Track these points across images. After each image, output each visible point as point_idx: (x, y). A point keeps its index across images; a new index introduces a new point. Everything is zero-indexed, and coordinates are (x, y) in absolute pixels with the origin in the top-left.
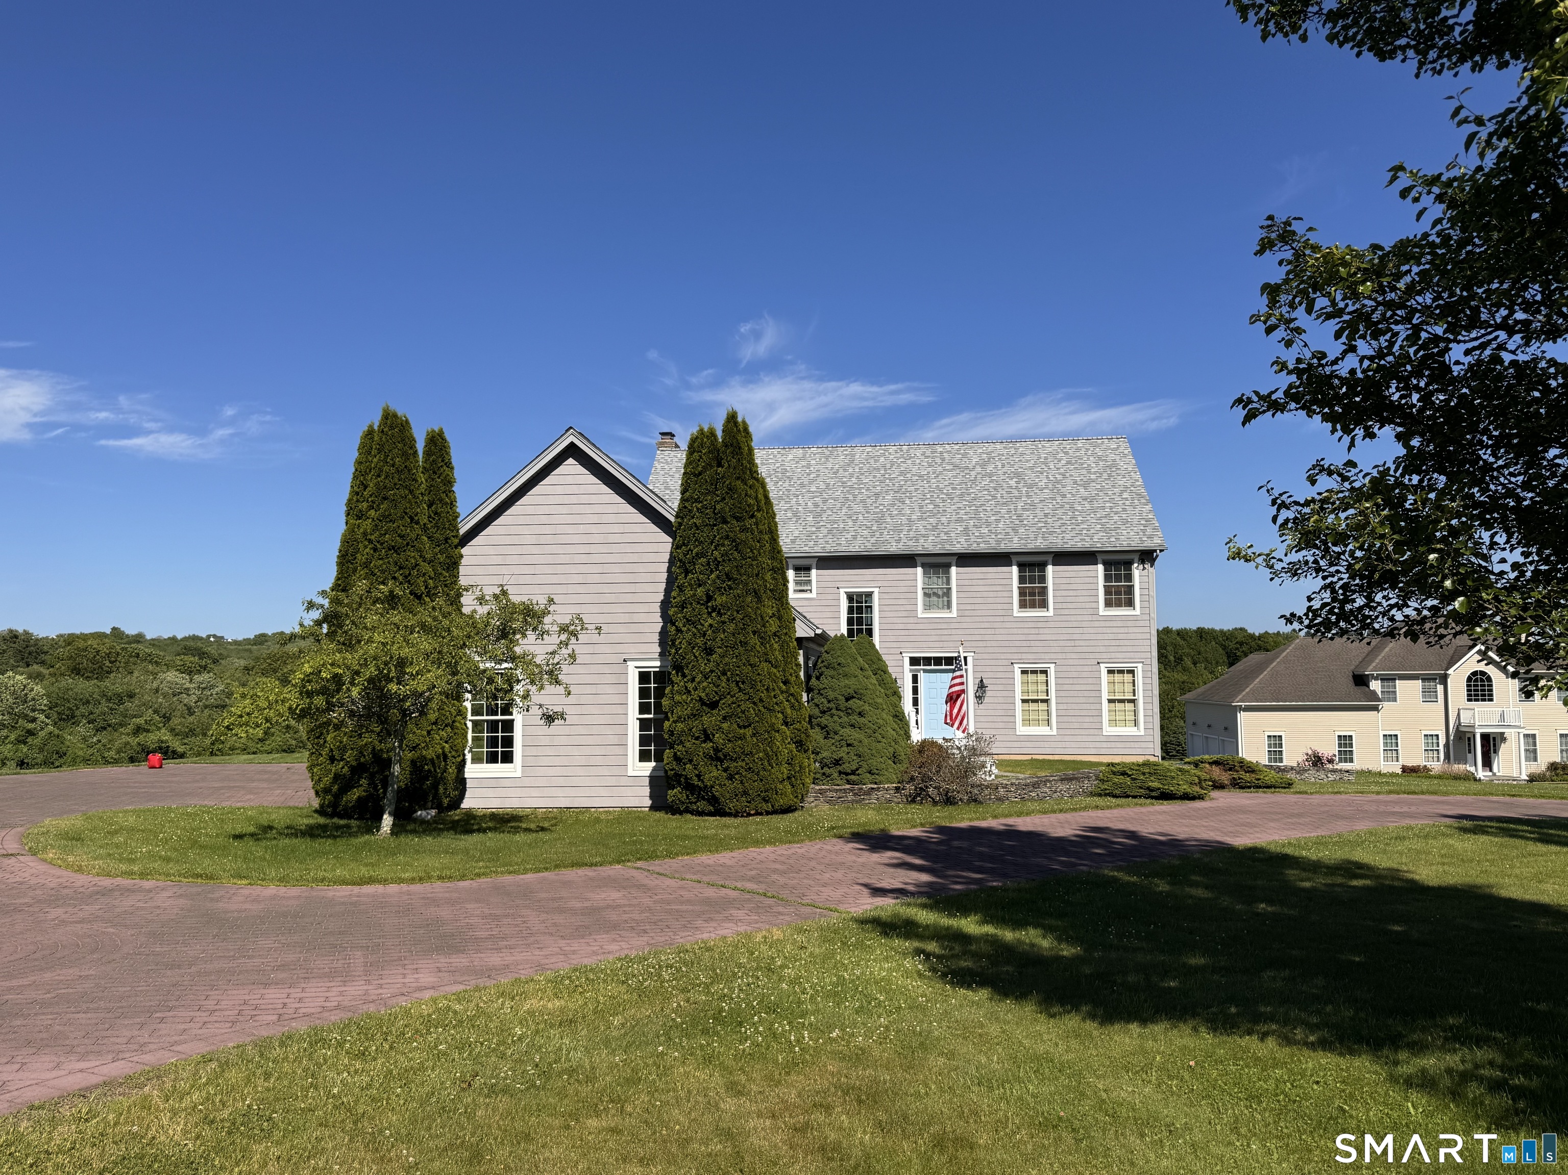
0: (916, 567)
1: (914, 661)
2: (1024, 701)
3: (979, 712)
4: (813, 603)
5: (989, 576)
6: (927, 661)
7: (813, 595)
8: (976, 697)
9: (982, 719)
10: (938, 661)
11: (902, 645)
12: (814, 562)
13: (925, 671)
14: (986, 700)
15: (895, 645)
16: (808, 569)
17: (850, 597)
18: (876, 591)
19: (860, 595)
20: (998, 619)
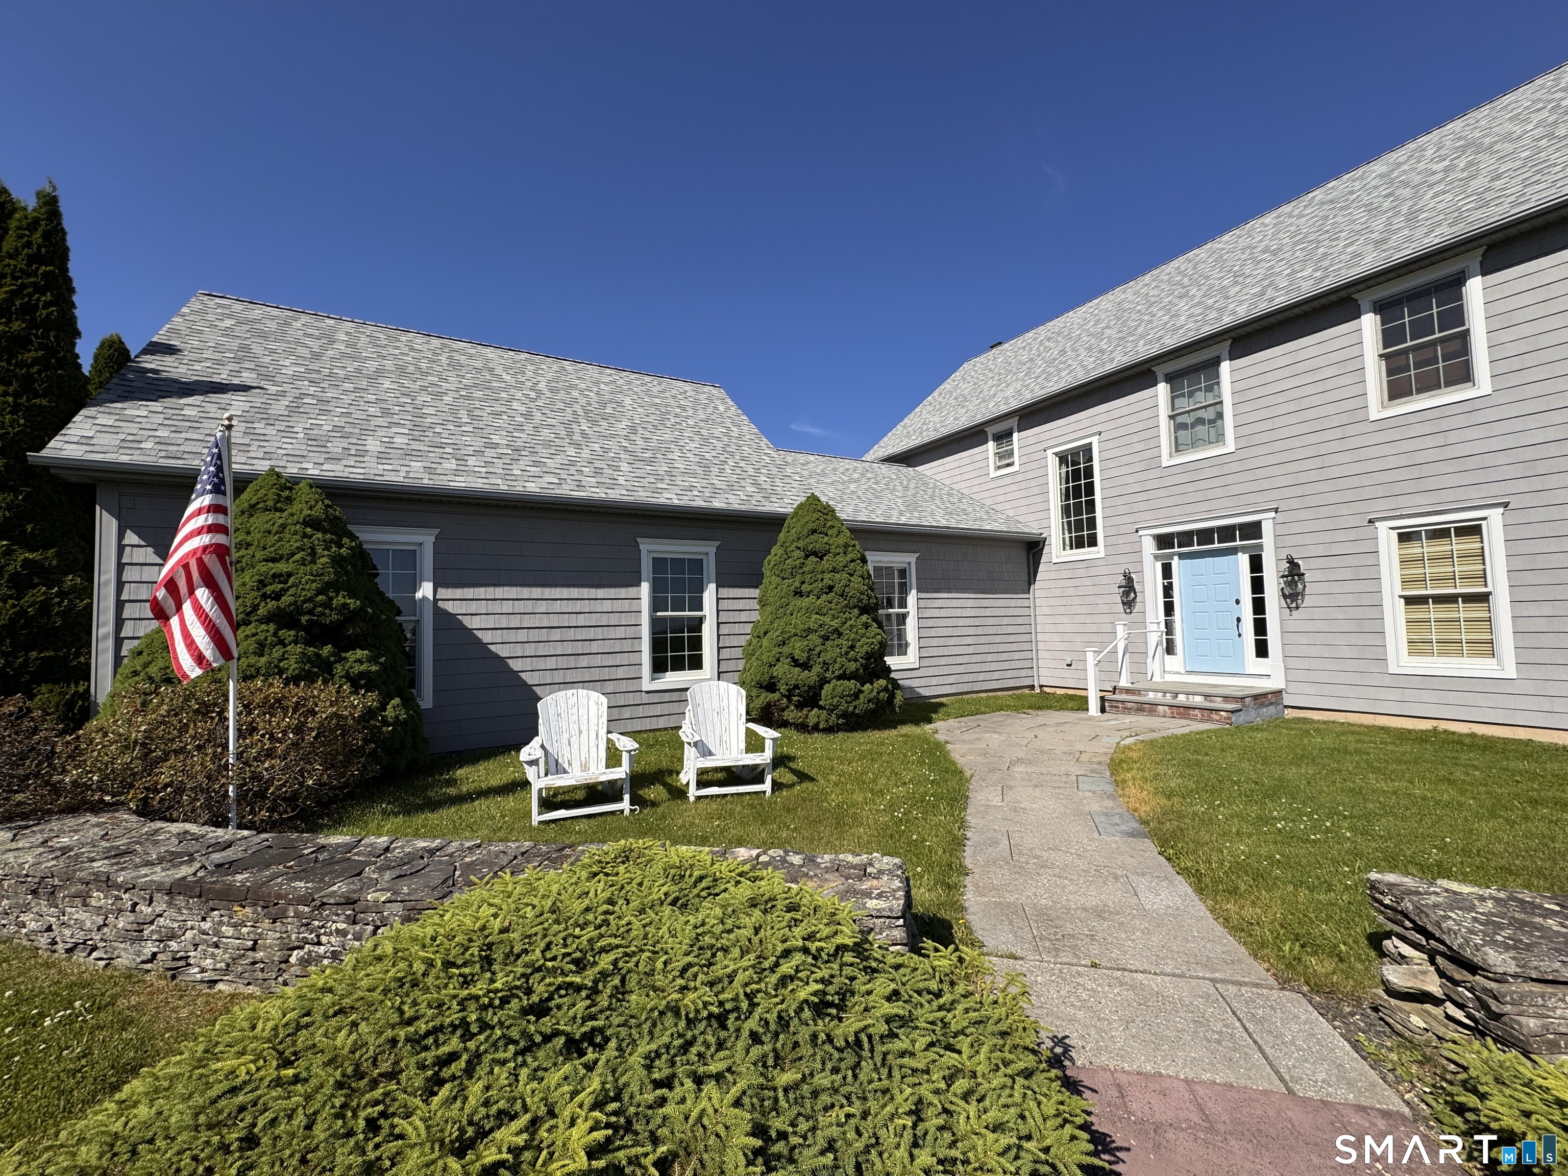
0: (1155, 384)
1: (1164, 541)
2: (1410, 601)
3: (1292, 626)
4: (1020, 477)
5: (1303, 355)
6: (1185, 538)
7: (1015, 468)
8: (1285, 596)
9: (1299, 639)
10: (1205, 536)
11: (1137, 517)
12: (1014, 422)
13: (1182, 556)
14: (1308, 601)
15: (1126, 519)
16: (1009, 434)
17: (1063, 458)
18: (1095, 440)
19: (1075, 452)
20: (1330, 435)
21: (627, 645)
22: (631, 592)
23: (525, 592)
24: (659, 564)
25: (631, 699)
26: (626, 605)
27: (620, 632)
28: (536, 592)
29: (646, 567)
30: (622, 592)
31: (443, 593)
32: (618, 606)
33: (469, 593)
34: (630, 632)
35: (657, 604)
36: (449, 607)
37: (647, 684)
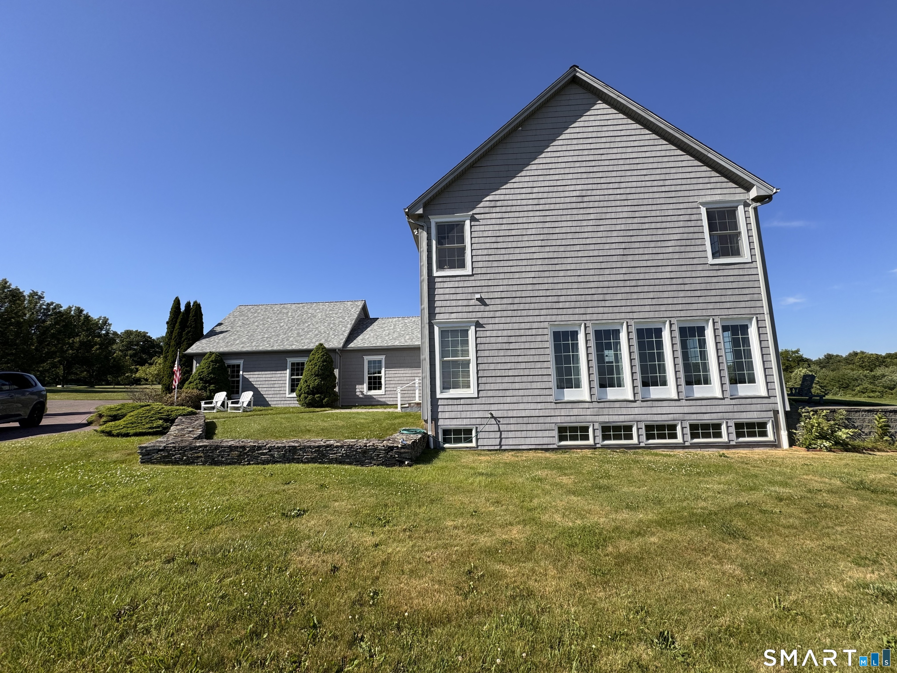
21: (283, 385)
22: (285, 372)
23: (260, 373)
24: (293, 364)
25: (283, 399)
26: (283, 375)
27: (282, 382)
28: (263, 373)
29: (289, 365)
30: (283, 372)
31: (244, 373)
32: (281, 375)
33: (249, 373)
34: (284, 382)
35: (292, 374)
36: (247, 376)
37: (287, 396)
